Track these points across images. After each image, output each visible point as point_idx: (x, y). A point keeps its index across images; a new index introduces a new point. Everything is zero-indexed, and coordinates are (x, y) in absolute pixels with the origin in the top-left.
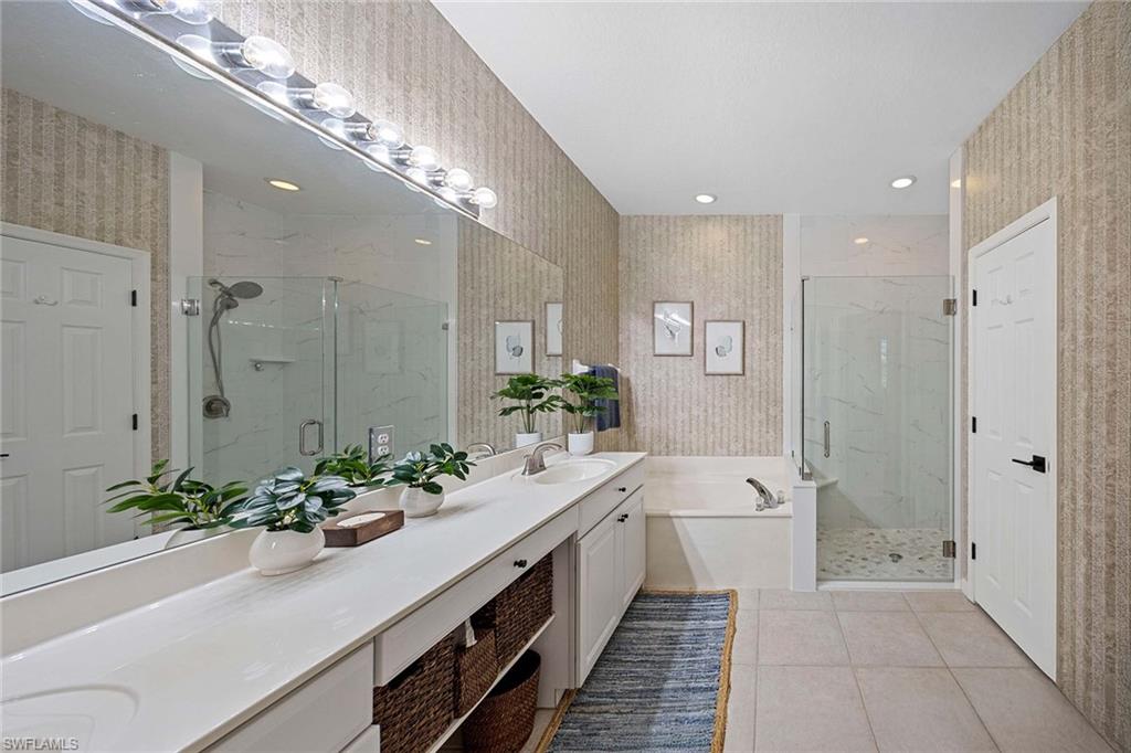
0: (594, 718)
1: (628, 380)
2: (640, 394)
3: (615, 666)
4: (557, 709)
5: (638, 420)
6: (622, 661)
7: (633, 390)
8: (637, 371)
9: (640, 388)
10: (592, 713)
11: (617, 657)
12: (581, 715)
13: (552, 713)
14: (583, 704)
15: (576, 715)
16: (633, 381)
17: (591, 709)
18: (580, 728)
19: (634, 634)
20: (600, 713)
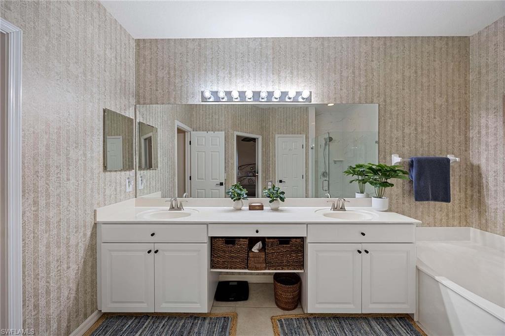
0: (304, 330)
1: (479, 167)
2: (491, 179)
3: (338, 328)
4: (304, 314)
5: (490, 202)
6: (343, 330)
7: (483, 176)
8: (487, 159)
9: (491, 174)
10: (307, 328)
11: (345, 326)
12: (304, 325)
13: (302, 313)
14: (309, 322)
15: (303, 322)
16: (483, 168)
17: (309, 327)
18: (297, 327)
19: (368, 329)
20: (308, 331)
